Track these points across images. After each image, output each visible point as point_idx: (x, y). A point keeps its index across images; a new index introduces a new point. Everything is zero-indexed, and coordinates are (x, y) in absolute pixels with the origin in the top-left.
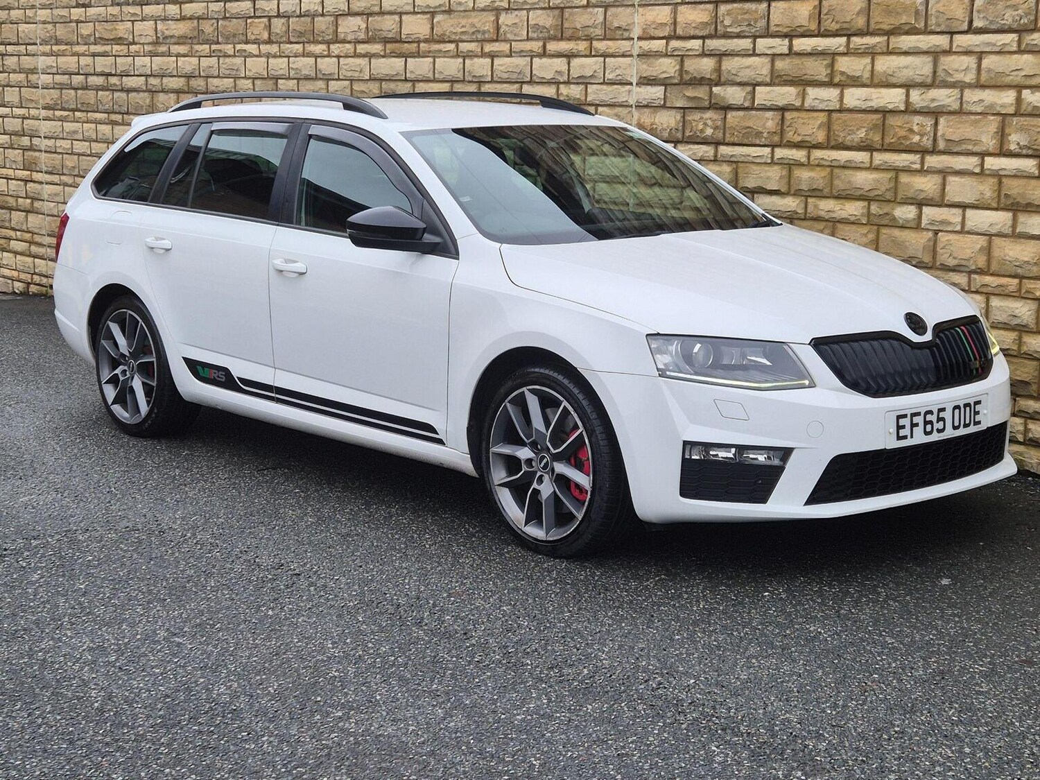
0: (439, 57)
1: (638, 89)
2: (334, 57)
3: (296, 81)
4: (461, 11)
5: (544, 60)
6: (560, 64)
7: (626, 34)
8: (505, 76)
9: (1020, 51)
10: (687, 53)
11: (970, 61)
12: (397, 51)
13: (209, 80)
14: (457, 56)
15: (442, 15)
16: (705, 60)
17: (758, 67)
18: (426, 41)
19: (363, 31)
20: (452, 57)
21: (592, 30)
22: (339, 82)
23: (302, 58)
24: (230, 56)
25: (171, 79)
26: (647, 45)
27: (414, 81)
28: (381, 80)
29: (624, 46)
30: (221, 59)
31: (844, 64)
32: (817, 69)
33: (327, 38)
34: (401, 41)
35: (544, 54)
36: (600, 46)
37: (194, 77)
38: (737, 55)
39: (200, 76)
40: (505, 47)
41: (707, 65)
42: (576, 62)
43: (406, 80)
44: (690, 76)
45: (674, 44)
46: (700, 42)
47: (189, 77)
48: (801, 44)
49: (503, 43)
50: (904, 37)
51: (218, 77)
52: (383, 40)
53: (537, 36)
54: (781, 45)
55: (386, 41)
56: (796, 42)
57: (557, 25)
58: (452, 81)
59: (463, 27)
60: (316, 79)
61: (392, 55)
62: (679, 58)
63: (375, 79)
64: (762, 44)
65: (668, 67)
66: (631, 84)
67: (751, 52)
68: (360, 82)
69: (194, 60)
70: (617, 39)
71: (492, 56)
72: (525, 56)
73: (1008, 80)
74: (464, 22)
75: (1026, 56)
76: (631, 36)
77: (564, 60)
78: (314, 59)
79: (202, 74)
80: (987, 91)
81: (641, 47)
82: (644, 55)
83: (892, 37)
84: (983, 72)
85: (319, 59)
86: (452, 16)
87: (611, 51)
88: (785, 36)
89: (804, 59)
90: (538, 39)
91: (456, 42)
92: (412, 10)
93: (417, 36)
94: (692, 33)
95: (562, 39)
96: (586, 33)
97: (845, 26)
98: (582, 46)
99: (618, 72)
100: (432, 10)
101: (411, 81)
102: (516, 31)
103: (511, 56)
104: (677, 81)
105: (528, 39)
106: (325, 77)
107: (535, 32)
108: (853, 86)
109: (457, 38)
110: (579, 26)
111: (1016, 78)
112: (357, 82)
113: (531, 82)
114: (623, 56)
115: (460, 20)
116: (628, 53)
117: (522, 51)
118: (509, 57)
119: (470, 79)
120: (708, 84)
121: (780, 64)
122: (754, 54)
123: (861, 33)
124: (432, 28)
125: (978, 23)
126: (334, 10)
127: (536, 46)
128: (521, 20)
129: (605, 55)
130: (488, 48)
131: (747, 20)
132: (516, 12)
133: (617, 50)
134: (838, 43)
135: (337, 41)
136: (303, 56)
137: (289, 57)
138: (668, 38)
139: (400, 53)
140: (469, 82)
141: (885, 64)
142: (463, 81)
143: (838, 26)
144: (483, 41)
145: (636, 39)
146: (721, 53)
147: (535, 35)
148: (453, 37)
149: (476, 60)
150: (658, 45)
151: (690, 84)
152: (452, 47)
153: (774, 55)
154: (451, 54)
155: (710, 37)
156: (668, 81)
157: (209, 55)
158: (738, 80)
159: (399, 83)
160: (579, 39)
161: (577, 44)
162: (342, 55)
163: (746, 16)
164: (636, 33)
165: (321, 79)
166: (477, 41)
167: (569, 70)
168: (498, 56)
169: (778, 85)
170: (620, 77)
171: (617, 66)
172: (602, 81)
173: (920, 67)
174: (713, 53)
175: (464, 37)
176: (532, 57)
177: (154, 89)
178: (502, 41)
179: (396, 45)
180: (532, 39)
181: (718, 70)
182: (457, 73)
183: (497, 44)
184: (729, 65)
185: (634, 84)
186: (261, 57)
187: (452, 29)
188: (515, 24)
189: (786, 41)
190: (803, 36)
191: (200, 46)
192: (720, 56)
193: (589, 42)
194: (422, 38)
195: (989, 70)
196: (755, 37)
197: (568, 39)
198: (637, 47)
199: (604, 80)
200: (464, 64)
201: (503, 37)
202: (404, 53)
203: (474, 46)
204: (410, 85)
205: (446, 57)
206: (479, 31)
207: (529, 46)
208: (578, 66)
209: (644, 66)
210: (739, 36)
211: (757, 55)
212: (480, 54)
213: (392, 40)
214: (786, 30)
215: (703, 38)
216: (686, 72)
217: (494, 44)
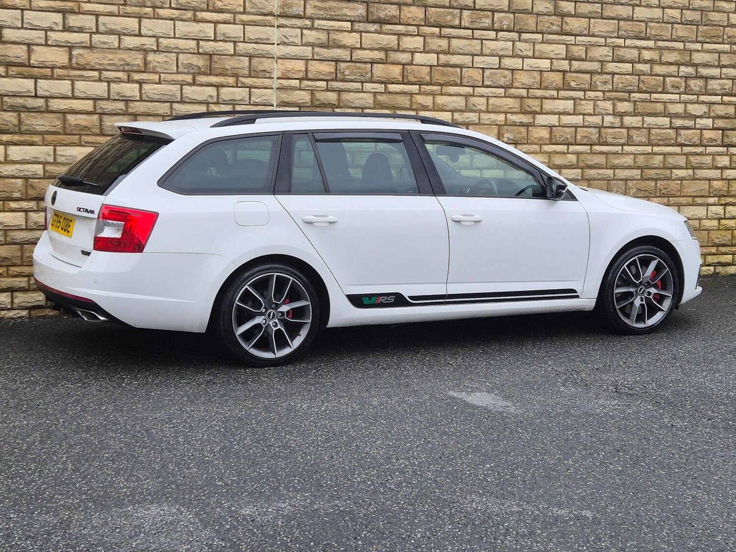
0: (78, 81)
1: (278, 109)
4: (104, 48)
5: (195, 88)
6: (212, 91)
7: (268, 75)
8: (159, 97)
9: (505, 97)
10: (316, 89)
11: (484, 100)
12: (25, 73)
14: (100, 80)
15: (82, 50)
16: (330, 93)
17: (368, 98)
18: (62, 67)
20: (94, 81)
21: (240, 70)
26: (285, 83)
27: (47, 98)
29: (267, 82)
31: (420, 99)
32: (404, 101)
34: (30, 66)
35: (194, 83)
36: (249, 81)
38: (351, 92)
40: (155, 77)
41: (332, 97)
42: (223, 90)
43: (36, 96)
44: (320, 102)
45: (306, 83)
46: (325, 83)
48: (392, 88)
49: (151, 74)
50: (450, 87)
52: (5, 64)
53: (188, 71)
54: (380, 88)
55: (8, 65)
56: (390, 86)
57: (207, 65)
58: (93, 99)
59: (111, 60)
61: (17, 76)
62: (310, 91)
64: (368, 86)
65: (304, 97)
66: (273, 106)
67: (360, 90)
70: (260, 78)
71: (141, 83)
72: (175, 84)
73: (502, 109)
74: (111, 56)
75: (508, 99)
76: (272, 76)
77: (214, 89)
80: (492, 114)
81: (280, 84)
82: (281, 89)
83: (443, 87)
84: (490, 106)
86: (95, 51)
87: (256, 85)
88: (382, 83)
89: (395, 96)
90: (188, 73)
91: (100, 71)
92: (44, 43)
93: (53, 63)
94: (321, 77)
95: (210, 74)
96: (234, 72)
97: (420, 80)
98: (231, 80)
99: (264, 98)
100: (70, 45)
101: (43, 97)
102: (166, 66)
103: (160, 83)
104: (309, 105)
105: (178, 73)
107: (186, 69)
108: (423, 110)
109: (101, 67)
110: (228, 67)
111: (505, 109)
113: (182, 102)
114: (265, 88)
115: (107, 55)
116: (269, 87)
117: (173, 81)
118: (158, 84)
119: (117, 98)
120: (331, 107)
121: (379, 98)
122: (363, 92)
123: (427, 84)
124: (70, 59)
125: (487, 83)
127: (189, 78)
128: (171, 60)
129: (250, 87)
130: (136, 76)
131: (360, 73)
132: (166, 54)
133: (261, 85)
134: (415, 88)
138: (301, 79)
139: (29, 75)
140: (115, 100)
141: (440, 100)
142: (108, 99)
143: (416, 80)
144: (131, 71)
145: (275, 78)
146: (340, 90)
147: (186, 71)
148: (97, 67)
149: (123, 84)
150: (295, 83)
151: (318, 107)
152: (96, 74)
153: (375, 93)
154: (94, 79)
155: (332, 80)
156: (302, 105)
158: (353, 105)
159: (29, 99)
160: (227, 75)
161: (226, 79)
163: (360, 71)
164: (275, 75)
166: (123, 71)
167: (218, 95)
168: (146, 83)
169: (378, 109)
170: (266, 101)
171: (264, 94)
172: (248, 103)
173: (460, 102)
174: (334, 89)
175: (109, 68)
178: (150, 72)
179: (23, 68)
180: (181, 73)
181: (339, 100)
182: (102, 93)
183: (145, 74)
184: (345, 96)
185: (275, 106)
187: (98, 61)
188: (166, 61)
189: (383, 86)
190: (393, 83)
192: (339, 91)
193: (235, 78)
194: (59, 65)
195: (493, 105)
196: (362, 82)
197: (217, 75)
198: (276, 83)
199: (250, 102)
200: (109, 86)
201: (151, 70)
202: (36, 76)
203: (120, 75)
204: (43, 100)
205: (86, 81)
206: (128, 65)
207: (179, 77)
208: (226, 94)
209: (284, 95)
210: (352, 81)
211: (364, 92)
212: (126, 80)
213: (19, 64)
214: (384, 80)
215: (327, 81)
216: (318, 100)
217: (142, 74)
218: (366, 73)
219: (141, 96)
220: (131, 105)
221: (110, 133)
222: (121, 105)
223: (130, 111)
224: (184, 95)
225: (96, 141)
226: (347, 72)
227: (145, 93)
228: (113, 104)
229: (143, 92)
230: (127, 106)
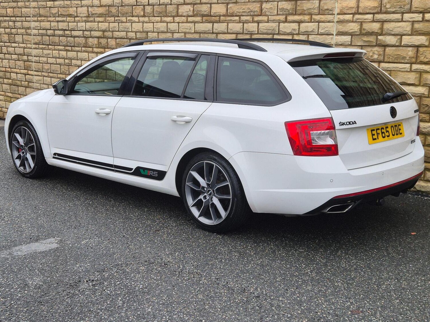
0: (230, 23)
1: (337, 37)
2: (176, 23)
3: (157, 33)
4: (242, 2)
5: (286, 24)
6: (295, 26)
7: (331, 12)
8: (266, 31)
10: (364, 21)
12: (208, 20)
13: (114, 32)
14: (240, 22)
15: (232, 4)
16: (375, 24)
17: (406, 27)
18: (224, 16)
19: (192, 11)
20: (237, 23)
21: (312, 10)
22: (179, 34)
23: (160, 23)
24: (124, 22)
25: (95, 32)
26: (342, 17)
27: (217, 34)
28: (200, 33)
29: (330, 17)
30: (120, 24)
33: (173, 14)
34: (211, 16)
35: (286, 21)
36: (318, 17)
37: (106, 31)
38: (393, 21)
39: (109, 31)
40: (265, 18)
41: (376, 27)
42: (302, 25)
43: (213, 33)
44: (366, 31)
45: (357, 16)
46: (371, 16)
47: (104, 31)
49: (264, 17)
51: (118, 31)
52: (201, 15)
53: (283, 13)
54: (418, 17)
55: (203, 16)
56: (427, 15)
57: (294, 8)
58: (237, 33)
59: (244, 9)
60: (167, 32)
61: (206, 22)
62: (360, 23)
63: (197, 33)
64: (407, 16)
65: (354, 27)
66: (333, 35)
67: (400, 20)
68: (189, 34)
69: (107, 24)
70: (326, 15)
71: (258, 22)
72: (276, 22)
74: (244, 7)
76: (334, 13)
77: (297, 24)
78: (166, 24)
79: (110, 30)
81: (339, 18)
82: (340, 22)
85: (169, 24)
86: (237, 4)
87: (322, 20)
88: (421, 12)
90: (283, 15)
91: (240, 16)
92: (217, 2)
93: (219, 13)
94: (368, 11)
95: (296, 14)
96: (309, 12)
98: (307, 18)
99: (326, 29)
100: (227, 2)
101: (216, 33)
102: (271, 11)
103: (268, 22)
104: (358, 33)
105: (278, 15)
106: (171, 32)
107: (281, 12)
109: (240, 14)
110: (305, 9)
112: (188, 34)
113: (278, 34)
114: (329, 22)
115: (242, 6)
116: (331, 21)
117: (274, 20)
118: (267, 22)
119: (247, 33)
120: (375, 35)
121: (417, 26)
122: (402, 21)
124: (227, 10)
126: (177, 2)
127: (282, 18)
128: (274, 6)
129: (319, 22)
130: (256, 19)
132: (272, 3)
133: (326, 20)
135: (178, 16)
136: (161, 22)
137: (153, 23)
138: (354, 14)
139: (210, 21)
142: (243, 33)
144: (254, 15)
145: (336, 14)
146: (383, 20)
147: (281, 13)
148: (238, 14)
149: (250, 24)
150: (349, 17)
151: (366, 35)
152: (237, 18)
153: (413, 21)
154: (237, 21)
155: (378, 13)
156: (353, 34)
157: (114, 22)
158: (393, 33)
159: (210, 34)
160: (305, 14)
161: (304, 17)
162: (180, 22)
163: (398, 4)
164: (336, 11)
165: (169, 32)
166: (250, 16)
167: (299, 29)
168: (261, 22)
169: (415, 35)
170: (327, 32)
171: (326, 27)
172: (317, 33)
174: (379, 20)
175: (243, 14)
176: (279, 23)
177: (87, 36)
178: (263, 15)
179: (208, 17)
180: (280, 15)
181: (382, 28)
182: (239, 30)
183: (261, 17)
184: (387, 26)
185: (335, 35)
186: (140, 22)
187: (238, 10)
188: (271, 8)
189: (421, 15)
191: (109, 18)
192: (383, 22)
193: (310, 16)
194: (222, 14)
196: (403, 13)
197: (299, 15)
198: (337, 18)
199: (318, 33)
200: (243, 26)
201: (264, 14)
202: (213, 21)
203: (248, 18)
205: (234, 23)
206: (252, 11)
207: (278, 18)
208: (304, 27)
209: (340, 27)
210: (394, 13)
211: (404, 21)
212: (252, 21)
213: (206, 15)
214: (421, 10)
215: (374, 14)
216: (364, 29)
217: (259, 17)
218: (404, 5)
219: (258, 31)
222: (248, 37)
226: (388, 6)
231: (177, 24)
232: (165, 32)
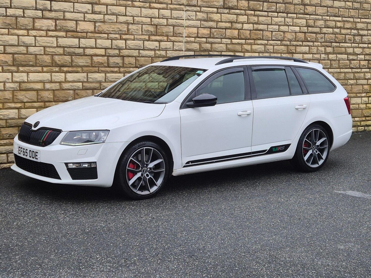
0: (98, 39)
1: (185, 52)
2: (32, 36)
3: (3, 46)
4: (109, 22)
5: (150, 42)
6: (157, 44)
7: (181, 35)
8: (134, 47)
9: (281, 45)
10: (202, 42)
11: (272, 47)
12: (74, 36)
14: (108, 39)
15: (100, 23)
16: (207, 44)
17: (224, 46)
18: (91, 32)
19: (54, 26)
20: (105, 39)
21: (169, 33)
22: (35, 48)
23: (7, 36)
26: (189, 39)
27: (84, 48)
28: (64, 47)
29: (181, 39)
31: (246, 47)
32: (238, 48)
33: (29, 27)
34: (77, 32)
35: (149, 40)
36: (173, 38)
38: (216, 43)
40: (132, 37)
41: (208, 46)
42: (162, 43)
43: (79, 47)
44: (204, 49)
45: (197, 39)
48: (234, 41)
49: (130, 35)
50: (258, 41)
52: (66, 31)
54: (229, 41)
55: (67, 31)
56: (233, 40)
57: (155, 31)
58: (105, 48)
59: (113, 28)
60: (18, 45)
61: (71, 37)
62: (199, 43)
63: (60, 47)
64: (224, 41)
65: (196, 46)
66: (183, 51)
67: (220, 43)
68: (50, 48)
70: (177, 37)
71: (126, 40)
73: (279, 52)
74: (113, 26)
75: (282, 46)
76: (183, 36)
77: (158, 42)
78: (17, 36)
80: (275, 54)
81: (186, 40)
82: (187, 42)
83: (255, 40)
84: (274, 50)
85: (20, 37)
86: (106, 24)
87: (176, 40)
88: (230, 39)
89: (235, 45)
90: (147, 35)
91: (108, 34)
92: (83, 20)
93: (87, 30)
94: (204, 36)
95: (156, 35)
96: (167, 34)
97: (246, 37)
98: (165, 38)
99: (180, 47)
100: (95, 21)
101: (82, 48)
102: (137, 31)
103: (134, 40)
104: (198, 50)
105: (142, 35)
106: (24, 45)
107: (146, 32)
108: (247, 52)
109: (109, 32)
110: (164, 32)
111: (280, 51)
113: (144, 49)
114: (180, 42)
115: (111, 26)
116: (181, 41)
117: (140, 39)
119: (115, 48)
120: (208, 52)
121: (229, 46)
123: (249, 39)
124: (95, 28)
125: (273, 38)
126: (33, 16)
127: (146, 37)
128: (139, 28)
129: (173, 42)
130: (124, 37)
131: (221, 34)
132: (137, 25)
133: (178, 40)
134: (243, 41)
135: (34, 29)
138: (195, 37)
140: (115, 49)
141: (255, 47)
142: (111, 48)
143: (244, 37)
144: (122, 34)
145: (184, 37)
148: (107, 32)
149: (118, 41)
150: (193, 39)
151: (202, 51)
152: (106, 35)
153: (226, 44)
154: (105, 38)
155: (208, 38)
156: (196, 50)
158: (218, 50)
159: (76, 49)
160: (164, 36)
161: (163, 38)
165: (22, 46)
166: (118, 34)
167: (159, 46)
168: (128, 40)
169: (228, 52)
170: (180, 49)
171: (179, 45)
172: (172, 50)
173: (262, 48)
174: (209, 42)
175: (112, 32)
176: (144, 41)
179: (74, 33)
180: (143, 35)
181: (211, 47)
182: (109, 45)
183: (128, 35)
184: (214, 46)
187: (107, 29)
188: (137, 29)
189: (230, 40)
190: (234, 39)
192: (212, 43)
193: (167, 37)
194: (90, 31)
196: (221, 39)
197: (159, 36)
198: (184, 40)
199: (173, 49)
200: (112, 42)
201: (130, 33)
202: (79, 37)
203: (117, 36)
204: (82, 49)
205: (102, 39)
206: (120, 31)
207: (143, 37)
208: (164, 45)
209: (188, 45)
210: (217, 38)
211: (222, 44)
212: (119, 39)
213: (72, 31)
214: (230, 37)
215: (206, 38)
216: (203, 48)
217: (127, 35)
218: (223, 34)
219: (126, 47)
220: (122, 51)
221: (112, 66)
222: (117, 52)
223: (121, 54)
224: (145, 46)
225: (106, 70)
226: (215, 34)
227: (128, 45)
228: (114, 51)
229: (127, 45)
230: (120, 52)
231: (34, 38)
232: (16, 46)
